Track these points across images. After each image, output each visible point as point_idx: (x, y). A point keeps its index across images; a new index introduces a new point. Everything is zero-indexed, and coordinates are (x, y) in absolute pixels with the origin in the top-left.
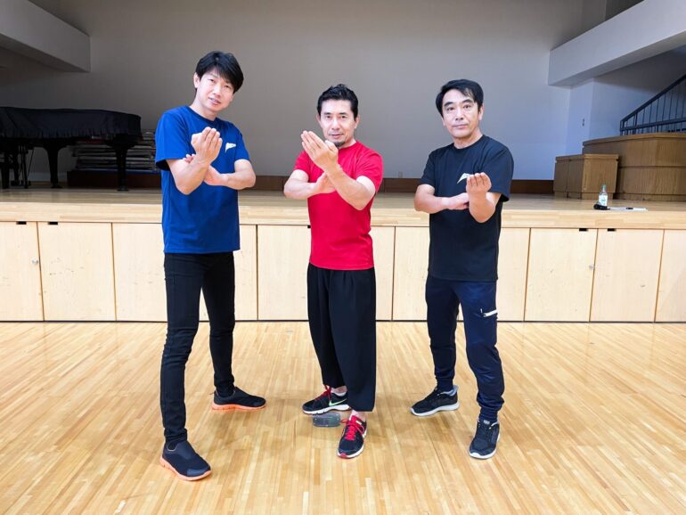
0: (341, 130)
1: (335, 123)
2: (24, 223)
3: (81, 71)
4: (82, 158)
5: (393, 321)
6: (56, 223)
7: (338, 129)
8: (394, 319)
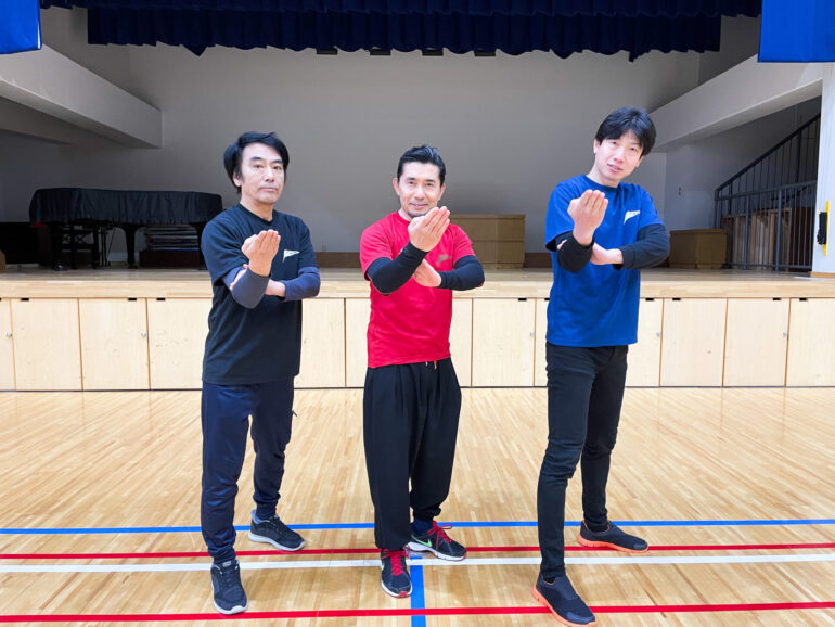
1: (420, 191)
2: (135, 299)
3: (152, 147)
4: (154, 237)
5: (471, 387)
6: (163, 299)
7: (422, 199)
8: (474, 385)
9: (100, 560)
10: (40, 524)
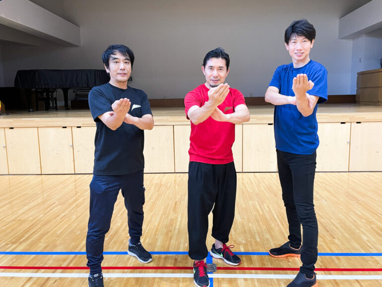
0: (219, 78)
2: (66, 127)
3: (76, 46)
4: (78, 93)
6: (80, 127)
7: (217, 77)
8: (244, 171)
9: (43, 270)
10: (14, 249)
